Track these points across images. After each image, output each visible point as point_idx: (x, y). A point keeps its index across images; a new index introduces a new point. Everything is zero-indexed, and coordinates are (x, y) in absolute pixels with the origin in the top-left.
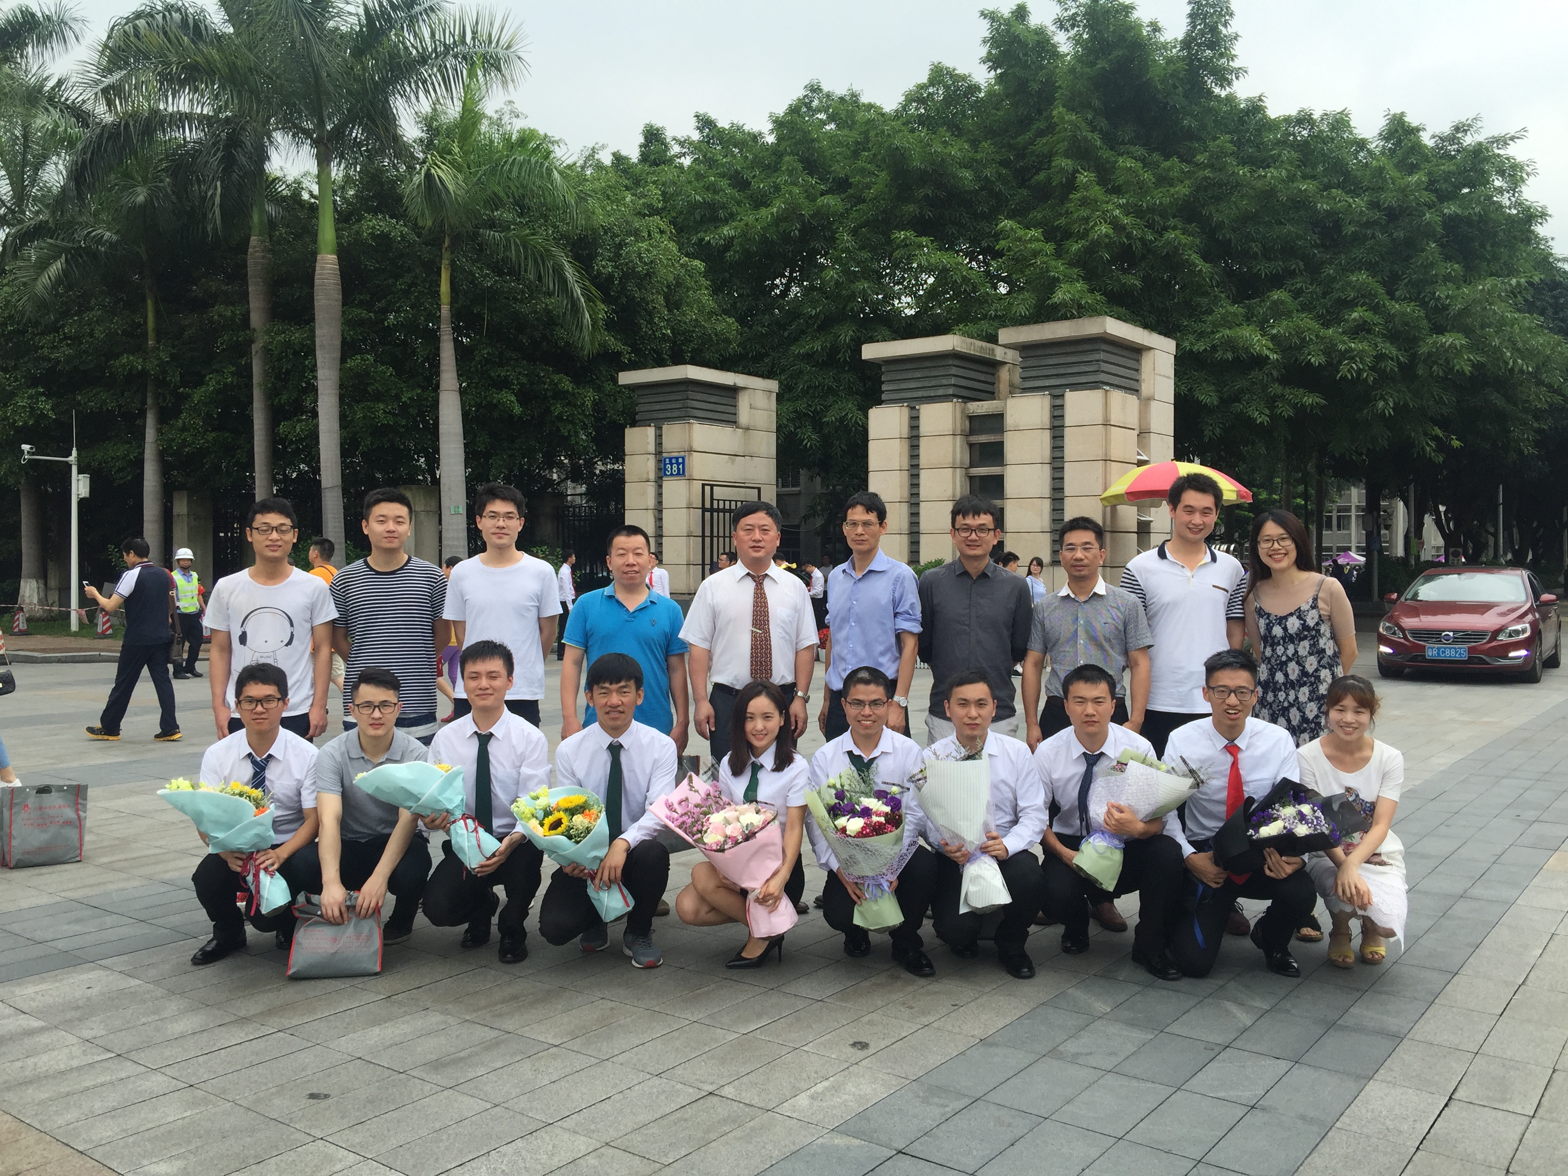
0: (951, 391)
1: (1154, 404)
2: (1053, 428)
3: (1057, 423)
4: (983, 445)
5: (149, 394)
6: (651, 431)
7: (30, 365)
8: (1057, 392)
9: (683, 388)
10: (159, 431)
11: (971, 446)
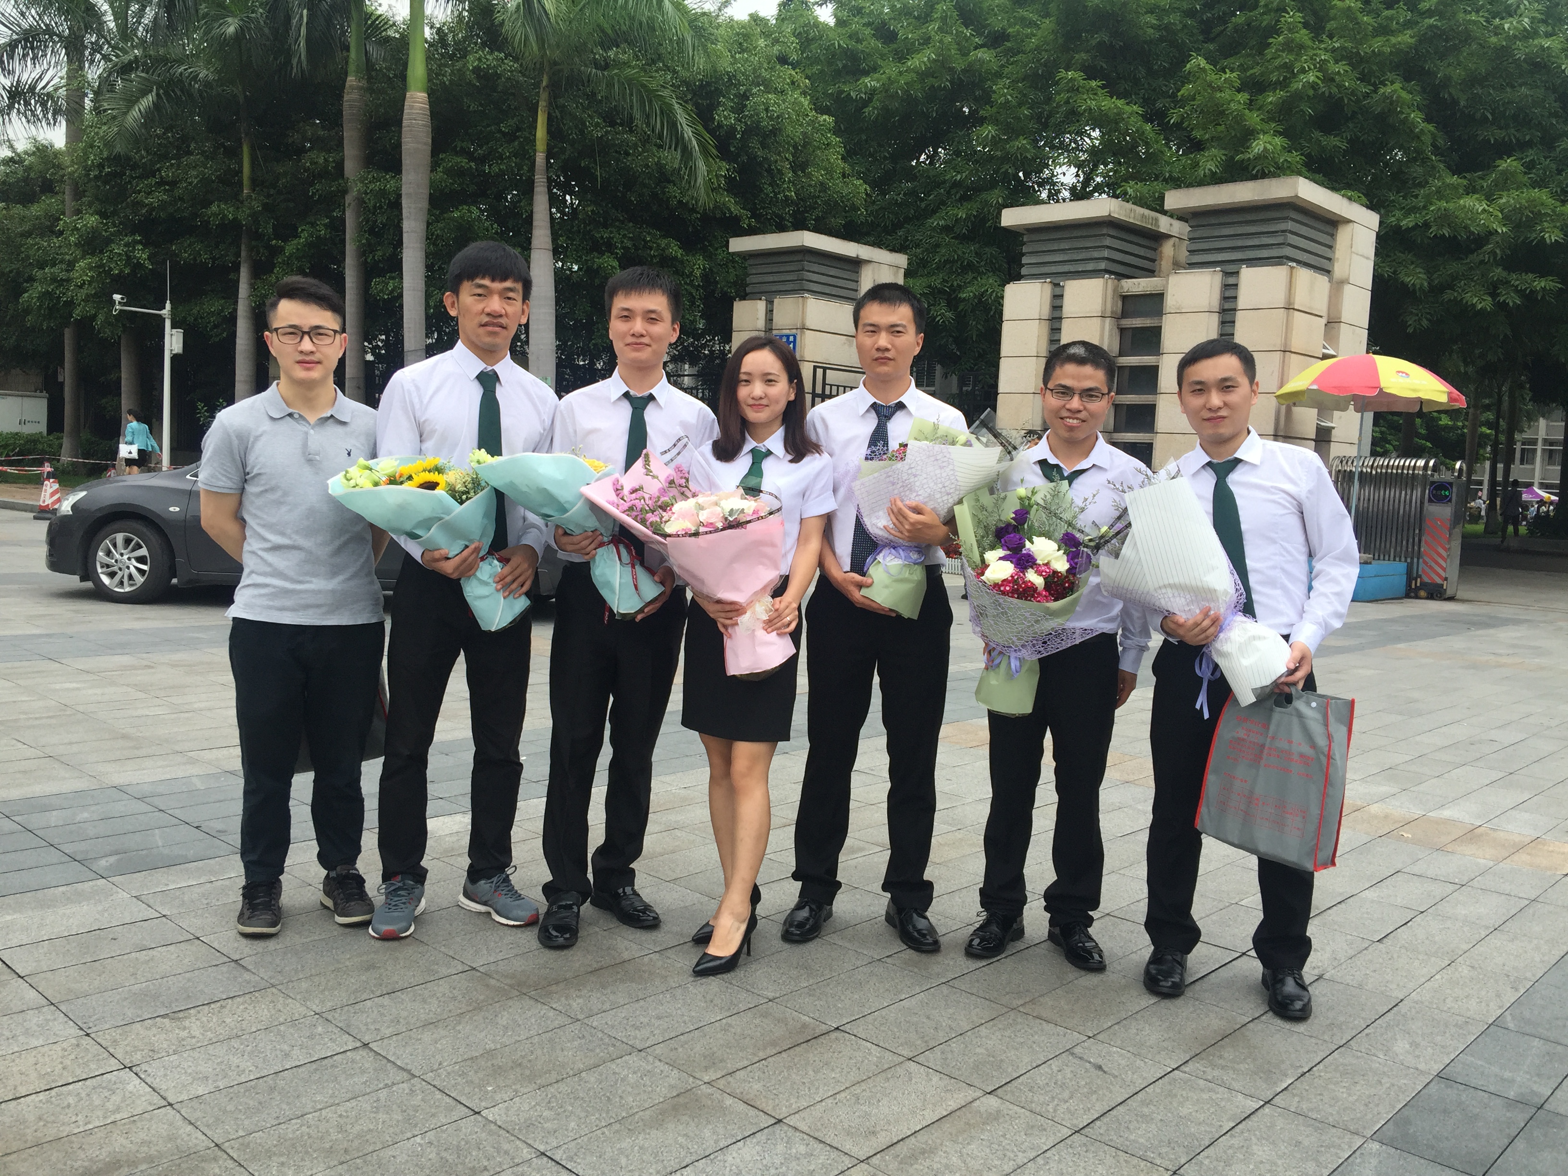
0: (1102, 265)
1: (1348, 289)
2: (1223, 311)
3: (1227, 306)
4: (1135, 330)
5: (243, 247)
6: (761, 306)
7: (128, 211)
8: (1231, 268)
9: (799, 257)
10: (252, 286)
11: (1122, 331)
